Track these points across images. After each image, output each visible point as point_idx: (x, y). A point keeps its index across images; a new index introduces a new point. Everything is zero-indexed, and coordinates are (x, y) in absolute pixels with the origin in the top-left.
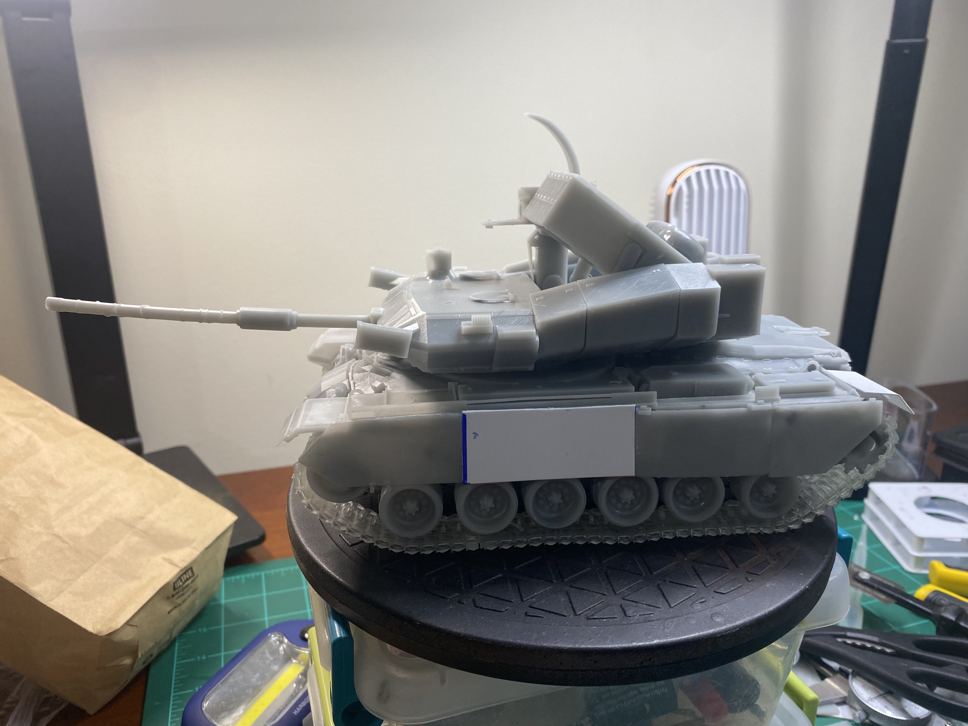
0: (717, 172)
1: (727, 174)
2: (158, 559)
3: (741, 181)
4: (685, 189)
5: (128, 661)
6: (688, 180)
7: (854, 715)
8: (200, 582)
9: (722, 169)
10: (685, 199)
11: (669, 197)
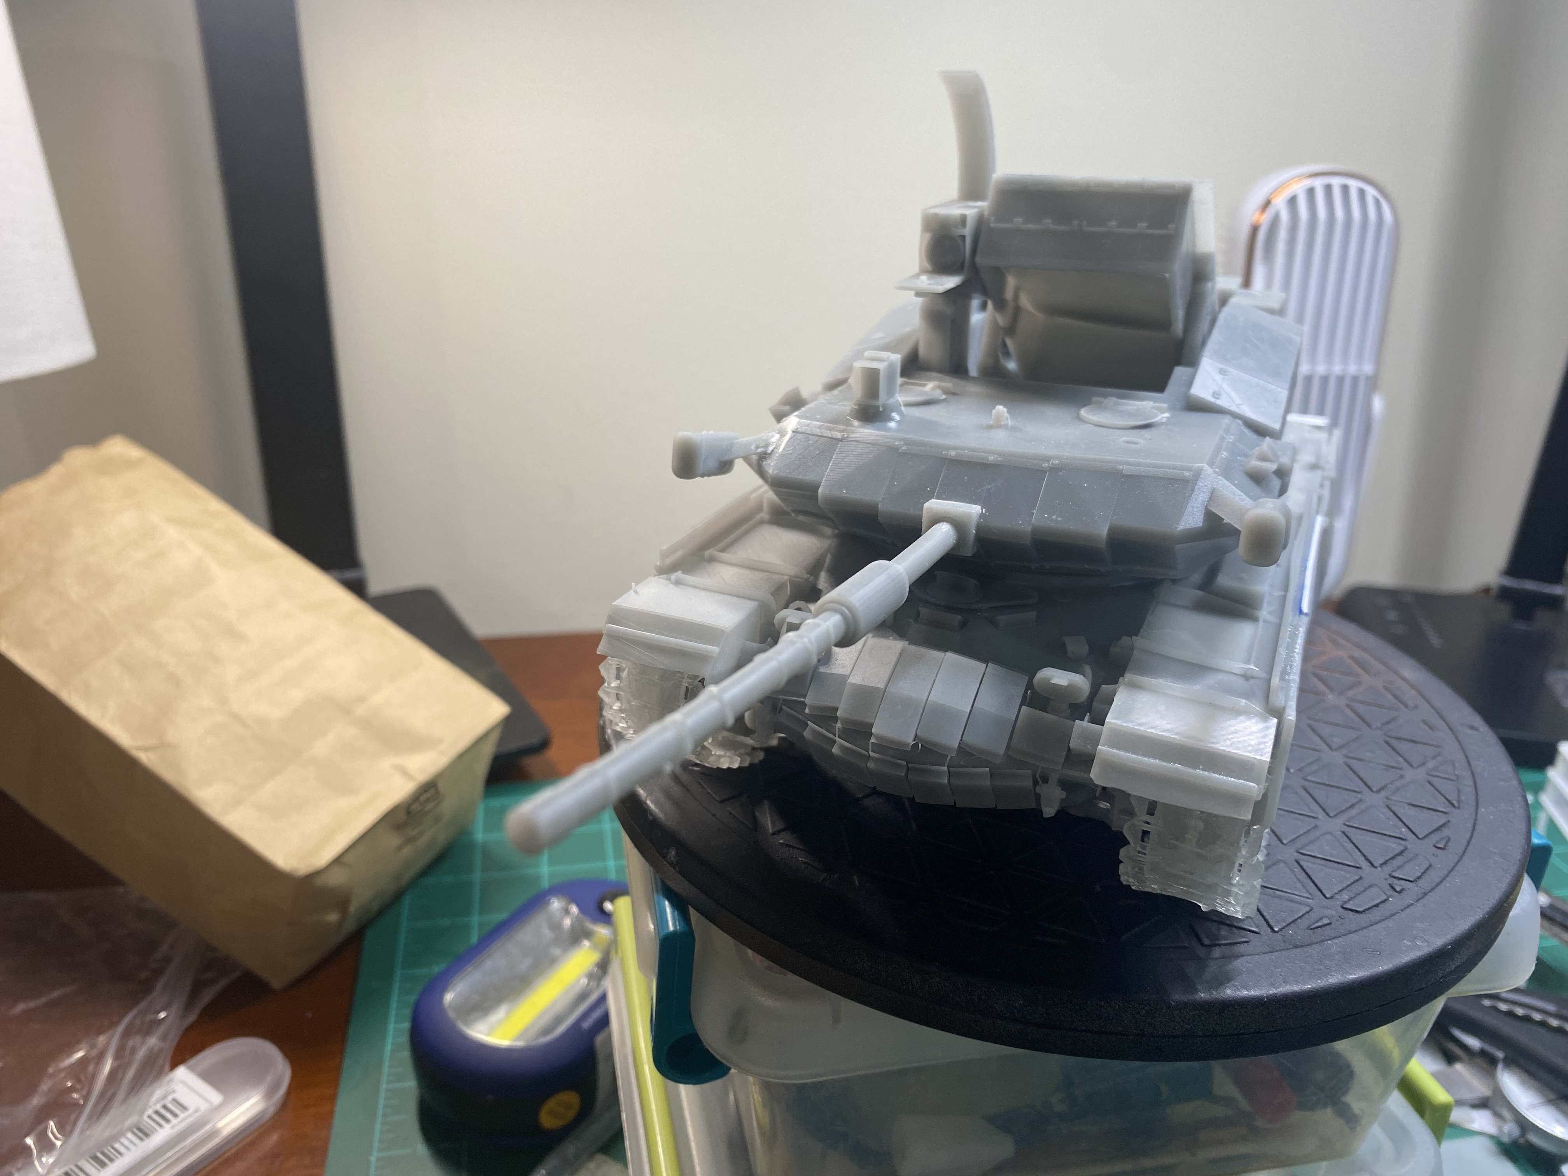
0: (1345, 189)
1: (1362, 193)
2: (387, 763)
3: (1385, 207)
4: (1285, 216)
5: (333, 917)
6: (1292, 202)
7: (1500, 1129)
8: (448, 806)
9: (1354, 185)
10: (1282, 234)
11: (1255, 230)
